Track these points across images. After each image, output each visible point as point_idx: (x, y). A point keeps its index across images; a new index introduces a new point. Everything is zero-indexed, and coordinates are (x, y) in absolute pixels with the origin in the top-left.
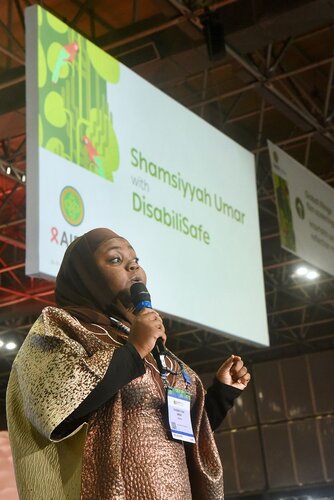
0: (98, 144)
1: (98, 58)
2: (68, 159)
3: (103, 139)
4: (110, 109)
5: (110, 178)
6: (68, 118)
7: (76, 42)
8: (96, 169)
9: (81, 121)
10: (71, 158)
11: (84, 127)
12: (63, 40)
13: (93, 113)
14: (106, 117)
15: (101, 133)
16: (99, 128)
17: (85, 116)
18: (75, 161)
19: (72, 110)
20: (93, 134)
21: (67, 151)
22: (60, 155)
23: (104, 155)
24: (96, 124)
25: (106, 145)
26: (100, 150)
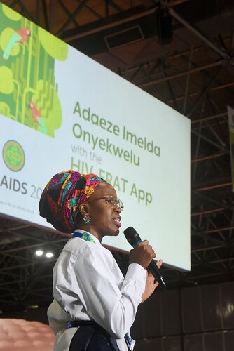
0: (42, 108)
1: (48, 40)
2: (13, 119)
3: (48, 104)
4: (56, 81)
5: (51, 134)
6: (16, 86)
7: (28, 28)
8: (39, 127)
9: (28, 89)
10: (16, 118)
11: (30, 94)
12: (16, 27)
13: (40, 84)
14: (51, 87)
15: (46, 100)
16: (44, 96)
17: (32, 85)
18: (19, 120)
19: (20, 80)
20: (38, 101)
21: (13, 112)
22: (6, 115)
23: (47, 116)
24: (42, 92)
25: (50, 108)
26: (44, 112)
